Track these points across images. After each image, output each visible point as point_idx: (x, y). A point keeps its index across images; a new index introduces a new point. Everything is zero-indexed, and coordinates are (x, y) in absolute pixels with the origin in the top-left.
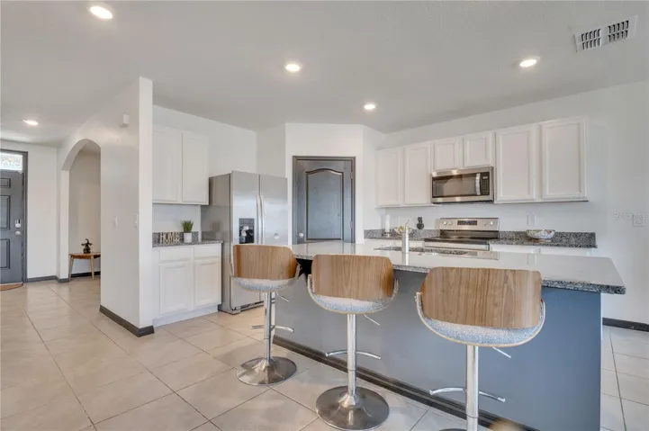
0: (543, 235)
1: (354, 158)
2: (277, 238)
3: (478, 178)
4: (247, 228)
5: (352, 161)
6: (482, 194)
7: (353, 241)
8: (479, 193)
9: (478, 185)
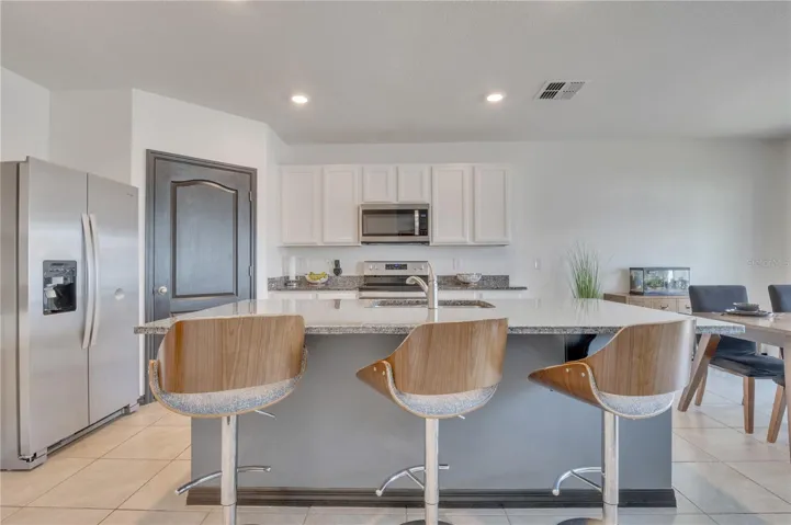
0: (475, 279)
1: (255, 170)
2: (119, 297)
3: (417, 215)
4: (60, 281)
5: (250, 174)
6: (420, 234)
7: (252, 295)
8: (417, 233)
9: (417, 224)
